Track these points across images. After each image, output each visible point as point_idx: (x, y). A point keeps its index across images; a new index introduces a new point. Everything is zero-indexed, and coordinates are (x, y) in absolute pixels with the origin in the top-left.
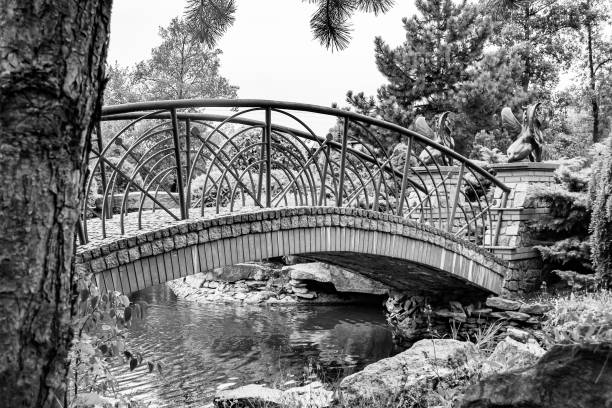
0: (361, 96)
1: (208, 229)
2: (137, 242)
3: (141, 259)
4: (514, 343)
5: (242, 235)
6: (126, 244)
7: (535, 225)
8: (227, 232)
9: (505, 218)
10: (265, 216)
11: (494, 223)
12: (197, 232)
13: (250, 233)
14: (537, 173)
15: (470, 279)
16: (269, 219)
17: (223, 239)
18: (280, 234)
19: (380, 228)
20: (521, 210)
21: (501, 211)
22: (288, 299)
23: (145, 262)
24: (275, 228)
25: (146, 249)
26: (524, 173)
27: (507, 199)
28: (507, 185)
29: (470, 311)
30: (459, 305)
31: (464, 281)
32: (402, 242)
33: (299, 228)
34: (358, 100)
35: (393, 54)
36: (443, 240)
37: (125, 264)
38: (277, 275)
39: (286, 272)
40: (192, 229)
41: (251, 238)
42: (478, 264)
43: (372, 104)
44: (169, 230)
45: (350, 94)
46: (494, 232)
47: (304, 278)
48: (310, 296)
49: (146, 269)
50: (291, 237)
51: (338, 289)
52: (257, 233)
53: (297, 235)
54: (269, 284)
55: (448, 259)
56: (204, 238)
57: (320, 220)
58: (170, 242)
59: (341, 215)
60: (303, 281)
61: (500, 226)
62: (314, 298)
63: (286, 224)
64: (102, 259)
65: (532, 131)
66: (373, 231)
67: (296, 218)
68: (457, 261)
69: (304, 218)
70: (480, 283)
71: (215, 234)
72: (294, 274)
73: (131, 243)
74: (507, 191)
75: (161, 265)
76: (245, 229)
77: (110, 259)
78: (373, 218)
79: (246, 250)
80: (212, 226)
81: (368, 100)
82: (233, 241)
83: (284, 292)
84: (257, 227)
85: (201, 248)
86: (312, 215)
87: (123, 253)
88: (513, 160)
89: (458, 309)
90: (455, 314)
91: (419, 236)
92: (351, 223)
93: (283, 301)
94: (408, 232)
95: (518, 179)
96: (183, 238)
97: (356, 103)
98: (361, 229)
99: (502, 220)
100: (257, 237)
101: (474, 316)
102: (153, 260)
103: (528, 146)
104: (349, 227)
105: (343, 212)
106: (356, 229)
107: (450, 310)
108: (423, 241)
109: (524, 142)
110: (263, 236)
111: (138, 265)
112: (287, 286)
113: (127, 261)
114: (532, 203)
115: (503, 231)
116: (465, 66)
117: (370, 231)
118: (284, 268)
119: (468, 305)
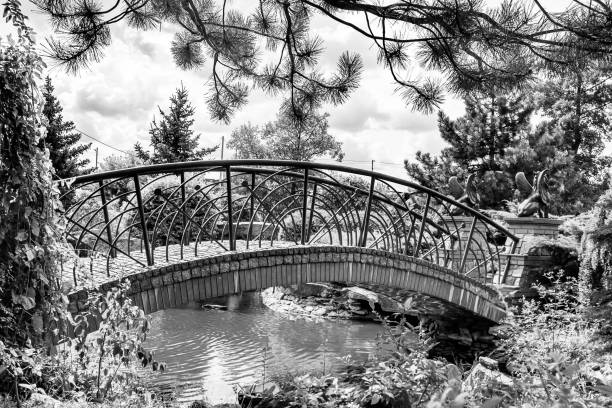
0: (428, 156)
1: (248, 259)
2: (189, 266)
3: (191, 279)
4: (483, 369)
5: (276, 265)
6: (181, 267)
7: (537, 269)
8: (263, 262)
9: (513, 262)
10: (296, 252)
11: (502, 266)
12: (239, 261)
13: (283, 264)
14: (542, 227)
15: (475, 310)
16: (299, 254)
17: (260, 267)
18: (309, 266)
19: (396, 265)
20: (526, 257)
21: (510, 257)
22: (346, 314)
23: (195, 282)
24: (304, 261)
25: (196, 272)
26: (532, 227)
27: (515, 247)
28: (516, 235)
29: (476, 338)
30: (467, 332)
31: (471, 313)
32: (415, 278)
33: (325, 262)
34: (425, 159)
35: (452, 124)
36: (452, 278)
37: (179, 282)
38: (339, 294)
39: (346, 292)
40: (234, 259)
41: (284, 268)
42: (484, 299)
43: (436, 163)
44: (216, 258)
45: (419, 154)
46: (503, 273)
47: (358, 298)
48: (363, 313)
49: (196, 287)
50: (318, 269)
51: (383, 308)
52: (288, 264)
53: (323, 267)
54: (332, 300)
55: (456, 294)
56: (244, 265)
57: (343, 257)
58: (216, 268)
59: (362, 253)
60: (359, 301)
61: (508, 269)
62: (365, 315)
63: (314, 258)
64: (160, 277)
65: (540, 192)
66: (390, 267)
67: (323, 254)
68: (465, 295)
69: (330, 255)
70: (485, 315)
71: (253, 263)
72: (350, 295)
73: (184, 267)
74: (516, 240)
75: (208, 285)
76: (279, 261)
77: (167, 278)
78: (390, 257)
79: (279, 277)
80: (251, 257)
81: (433, 160)
82: (269, 269)
83: (343, 308)
84: (289, 260)
85: (242, 274)
86: (337, 252)
87: (178, 274)
88: (522, 215)
89: (466, 335)
90: (463, 338)
91: (431, 273)
92: (370, 261)
93: (341, 315)
94: (420, 270)
95: (526, 231)
96: (227, 265)
97: (423, 161)
98: (379, 266)
99: (509, 264)
100: (289, 267)
101: (479, 341)
102: (201, 281)
103: (535, 205)
104: (368, 263)
105: (364, 251)
106: (375, 265)
107: (460, 335)
108: (434, 278)
109: (532, 201)
110: (294, 267)
111: (189, 284)
112: (345, 303)
113: (180, 280)
114: (536, 251)
115: (510, 273)
116: (514, 135)
117: (387, 267)
118: (344, 289)
119: (475, 331)
